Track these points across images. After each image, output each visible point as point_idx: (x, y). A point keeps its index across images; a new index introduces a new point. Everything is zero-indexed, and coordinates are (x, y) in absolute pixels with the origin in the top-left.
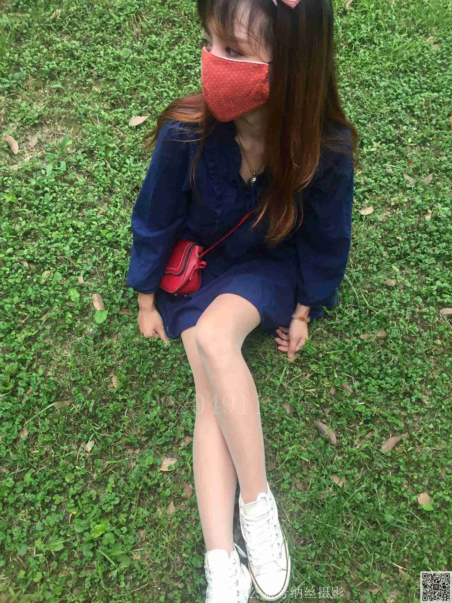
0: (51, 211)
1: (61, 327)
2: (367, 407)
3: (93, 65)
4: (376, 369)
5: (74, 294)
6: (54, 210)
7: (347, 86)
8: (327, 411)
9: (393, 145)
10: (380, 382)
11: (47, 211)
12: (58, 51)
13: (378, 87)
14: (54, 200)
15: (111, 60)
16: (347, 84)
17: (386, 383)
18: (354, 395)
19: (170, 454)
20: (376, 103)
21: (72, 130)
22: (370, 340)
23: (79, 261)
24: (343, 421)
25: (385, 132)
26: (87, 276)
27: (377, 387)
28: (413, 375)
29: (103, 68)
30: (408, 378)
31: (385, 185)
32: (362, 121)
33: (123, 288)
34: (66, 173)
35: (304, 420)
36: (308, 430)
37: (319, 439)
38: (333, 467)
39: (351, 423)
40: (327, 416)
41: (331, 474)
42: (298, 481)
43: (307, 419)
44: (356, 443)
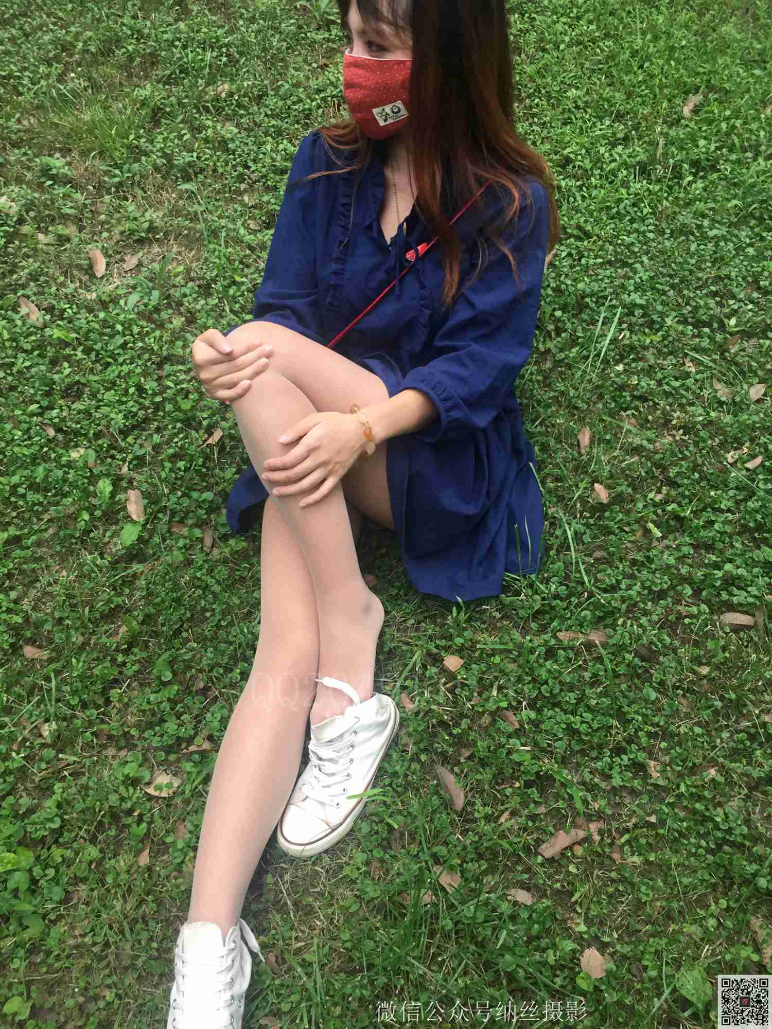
0: (116, 360)
1: (68, 532)
2: (535, 757)
3: (250, 164)
4: (572, 695)
5: (105, 486)
6: (121, 360)
7: (650, 231)
8: (466, 753)
9: (707, 330)
10: (573, 719)
11: (110, 360)
12: (206, 140)
13: (704, 238)
14: (124, 346)
15: (279, 158)
16: (651, 228)
17: (582, 722)
18: (519, 733)
19: (173, 769)
20: (693, 261)
21: (193, 252)
22: (571, 643)
23: (130, 439)
24: (487, 775)
25: (696, 308)
26: (135, 462)
27: (564, 726)
28: (636, 717)
29: (264, 170)
30: (625, 721)
31: (673, 392)
32: (661, 287)
33: (183, 489)
34: (157, 310)
35: (419, 761)
36: (421, 780)
37: (435, 797)
38: (440, 850)
39: (500, 781)
40: (462, 760)
41: (436, 863)
42: (376, 864)
43: (423, 757)
44: (502, 820)
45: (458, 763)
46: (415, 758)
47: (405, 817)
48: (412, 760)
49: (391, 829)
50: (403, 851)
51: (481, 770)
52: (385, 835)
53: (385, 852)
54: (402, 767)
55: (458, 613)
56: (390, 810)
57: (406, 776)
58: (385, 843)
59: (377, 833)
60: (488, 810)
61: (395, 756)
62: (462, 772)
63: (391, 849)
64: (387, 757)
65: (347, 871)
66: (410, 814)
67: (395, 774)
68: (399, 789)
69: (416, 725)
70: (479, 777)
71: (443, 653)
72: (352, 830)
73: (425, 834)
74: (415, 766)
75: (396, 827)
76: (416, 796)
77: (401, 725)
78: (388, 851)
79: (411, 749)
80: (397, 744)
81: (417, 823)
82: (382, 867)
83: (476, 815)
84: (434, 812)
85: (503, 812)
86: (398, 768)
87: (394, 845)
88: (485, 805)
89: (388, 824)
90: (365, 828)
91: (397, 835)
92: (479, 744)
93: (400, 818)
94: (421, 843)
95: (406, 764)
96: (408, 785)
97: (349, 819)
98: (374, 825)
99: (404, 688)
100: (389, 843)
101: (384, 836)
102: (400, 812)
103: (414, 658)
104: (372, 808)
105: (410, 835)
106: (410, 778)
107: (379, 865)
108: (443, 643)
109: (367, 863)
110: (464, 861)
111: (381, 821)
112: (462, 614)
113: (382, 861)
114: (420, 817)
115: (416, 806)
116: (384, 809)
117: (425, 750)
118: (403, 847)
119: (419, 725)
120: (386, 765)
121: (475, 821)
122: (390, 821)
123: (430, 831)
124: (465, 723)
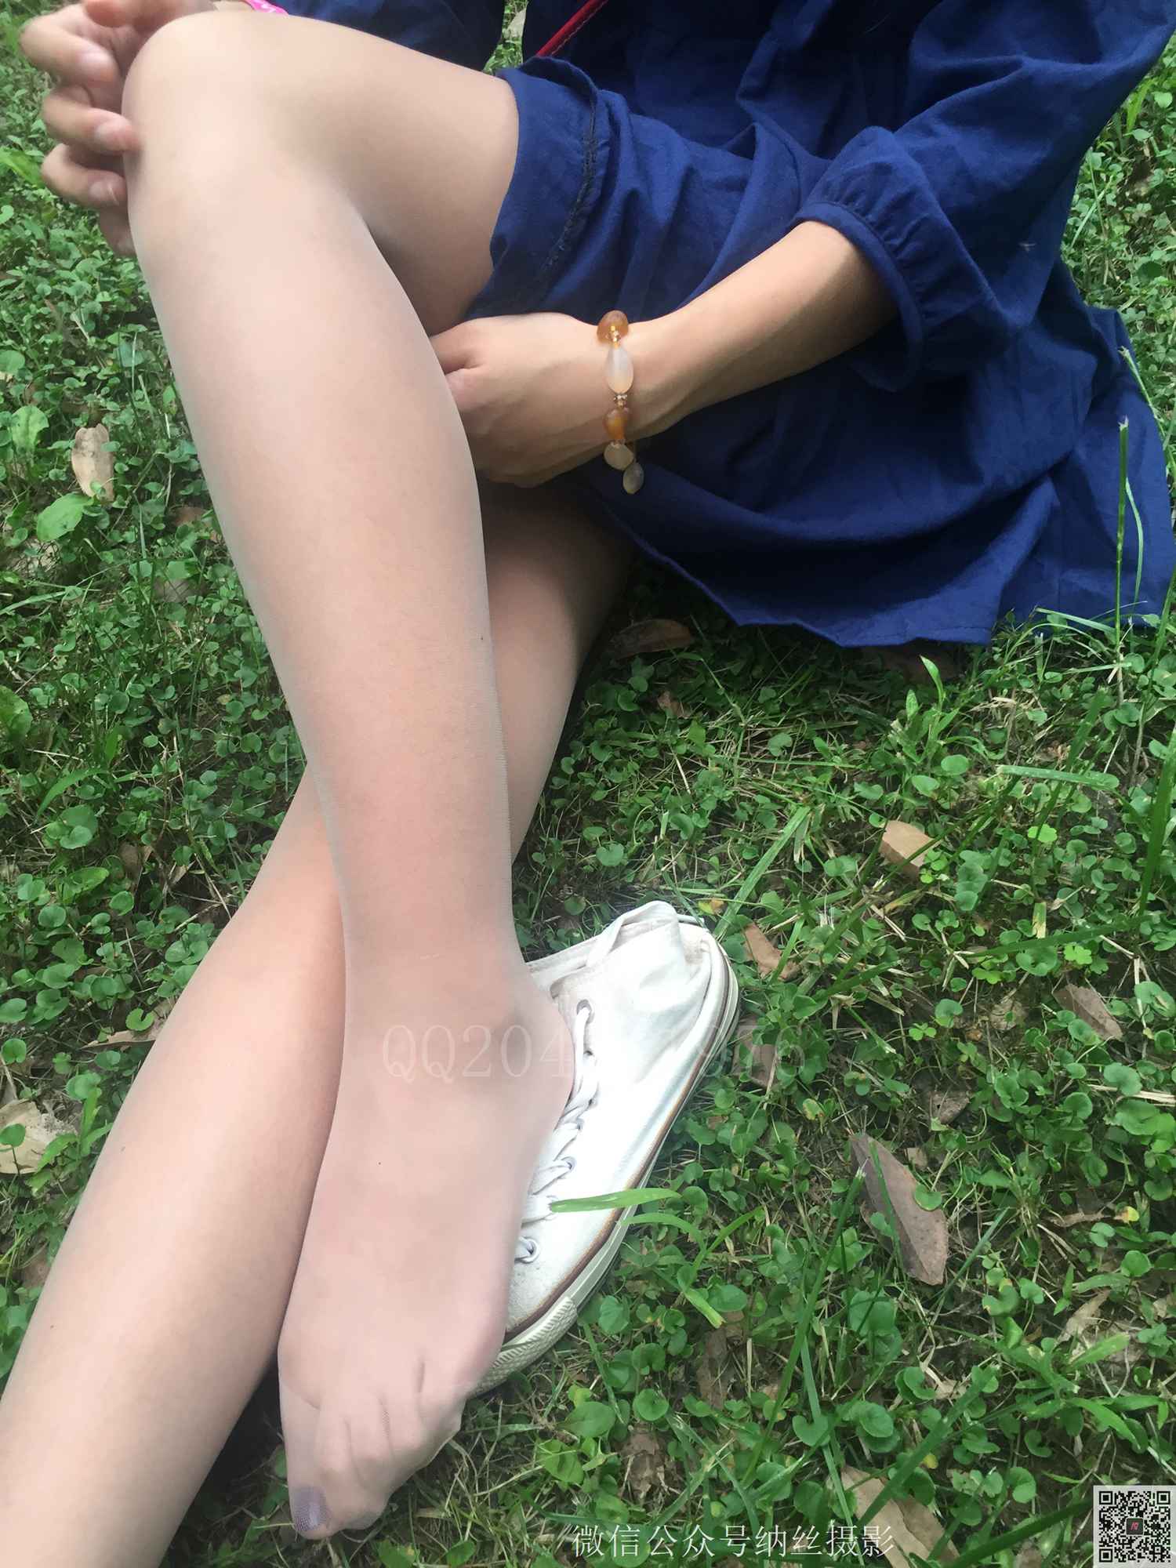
8: (949, 1105)
24: (1021, 1175)
35: (798, 1120)
36: (800, 1178)
37: (850, 1234)
38: (870, 1416)
39: (1066, 1199)
40: (936, 1126)
41: (850, 1462)
42: (642, 1442)
43: (811, 1108)
44: (1074, 1326)
45: (922, 1135)
46: (784, 1110)
47: (748, 1290)
48: (775, 1113)
49: (697, 1326)
50: (735, 1405)
51: (1003, 1159)
52: (677, 1345)
53: (676, 1405)
54: (742, 1129)
55: (924, 708)
56: (698, 1265)
57: (754, 1161)
58: (678, 1373)
59: (650, 1336)
60: (1033, 1290)
61: (721, 1099)
62: (934, 1164)
63: (697, 1394)
64: (696, 1102)
65: (545, 1457)
66: (763, 1282)
67: (719, 1153)
68: (731, 1197)
69: (789, 1004)
70: (992, 1180)
71: (874, 820)
72: (574, 1328)
73: (813, 1353)
74: (783, 1133)
75: (716, 1319)
76: (783, 1223)
77: (745, 1012)
78: (687, 1400)
79: (776, 1077)
80: (728, 1067)
81: (788, 1315)
82: (664, 1452)
83: (989, 1304)
84: (842, 1281)
85: (1077, 1302)
86: (728, 1134)
87: (707, 1381)
88: (1017, 1271)
89: (690, 1311)
90: (611, 1315)
91: (718, 1351)
92: (994, 1077)
93: (730, 1292)
94: (797, 1383)
95: (756, 1125)
96: (758, 1190)
97: (564, 1302)
98: (643, 1308)
99: (754, 913)
100: (690, 1372)
101: (674, 1349)
102: (730, 1274)
103: (788, 830)
104: (639, 1257)
105: (760, 1351)
106: (766, 1168)
107: (652, 1447)
108: (875, 792)
109: (614, 1441)
110: (947, 1461)
111: (669, 1298)
112: (935, 711)
113: (663, 1433)
114: (797, 1293)
115: (786, 1257)
116: (677, 1258)
117: (818, 1088)
118: (738, 1392)
119: (800, 1004)
120: (693, 1127)
121: (981, 1322)
122: (697, 1299)
123: (834, 1345)
124: (946, 1013)
